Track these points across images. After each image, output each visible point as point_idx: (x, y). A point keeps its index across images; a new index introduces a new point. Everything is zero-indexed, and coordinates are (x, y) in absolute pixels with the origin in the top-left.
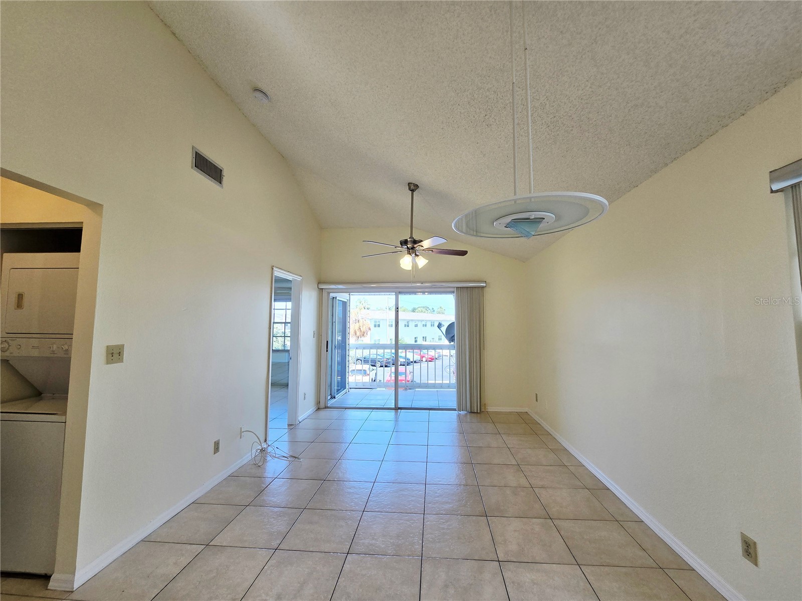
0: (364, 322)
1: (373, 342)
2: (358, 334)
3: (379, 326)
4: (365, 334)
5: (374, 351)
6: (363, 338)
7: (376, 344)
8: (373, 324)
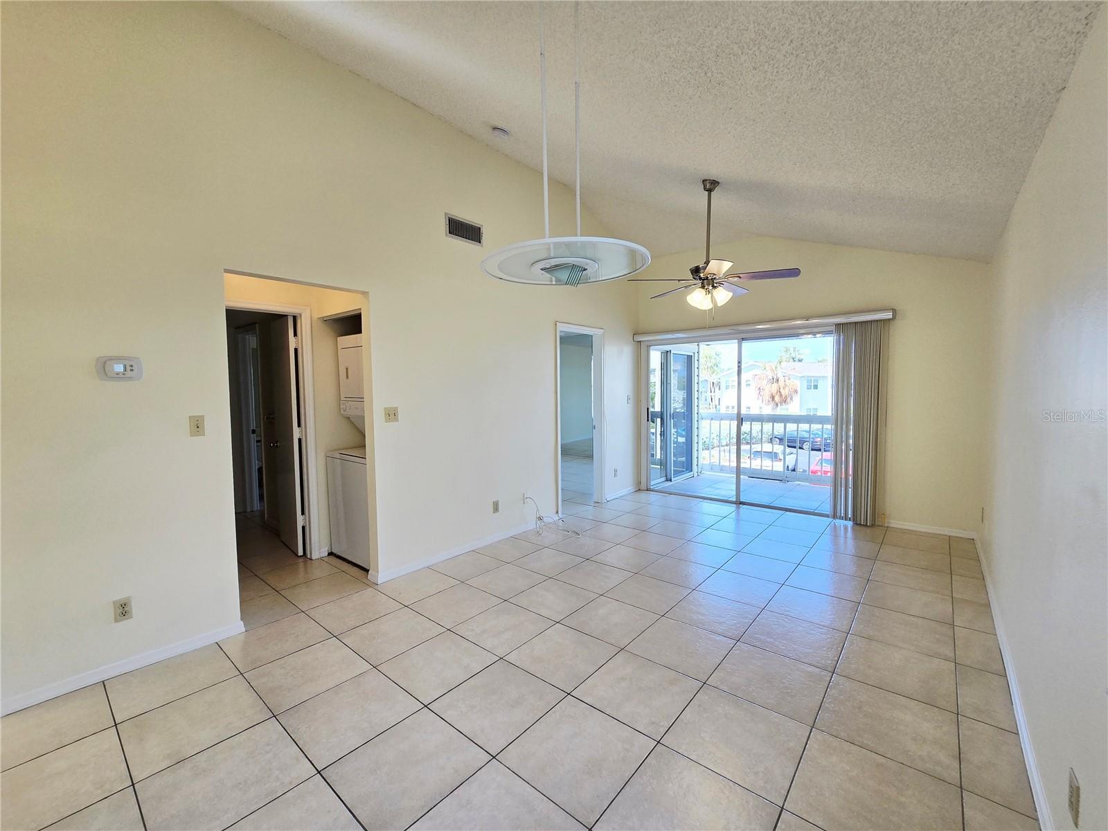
0: (787, 381)
1: (804, 413)
2: (777, 399)
3: (816, 387)
4: (789, 400)
5: (804, 427)
6: (784, 406)
7: (810, 415)
8: (805, 384)
